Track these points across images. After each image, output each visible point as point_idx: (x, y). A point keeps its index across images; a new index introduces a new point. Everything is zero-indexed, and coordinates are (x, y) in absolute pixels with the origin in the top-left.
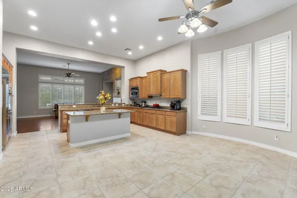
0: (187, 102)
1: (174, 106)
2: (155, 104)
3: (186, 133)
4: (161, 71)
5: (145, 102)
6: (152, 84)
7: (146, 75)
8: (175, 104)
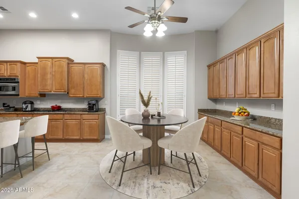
0: (106, 102)
1: (93, 107)
2: (54, 105)
3: (104, 138)
4: (68, 59)
5: (32, 103)
6: (49, 76)
7: (36, 60)
8: (93, 105)
